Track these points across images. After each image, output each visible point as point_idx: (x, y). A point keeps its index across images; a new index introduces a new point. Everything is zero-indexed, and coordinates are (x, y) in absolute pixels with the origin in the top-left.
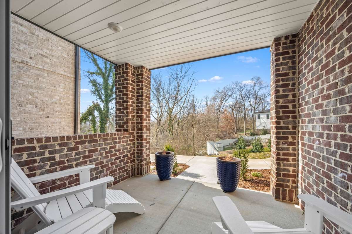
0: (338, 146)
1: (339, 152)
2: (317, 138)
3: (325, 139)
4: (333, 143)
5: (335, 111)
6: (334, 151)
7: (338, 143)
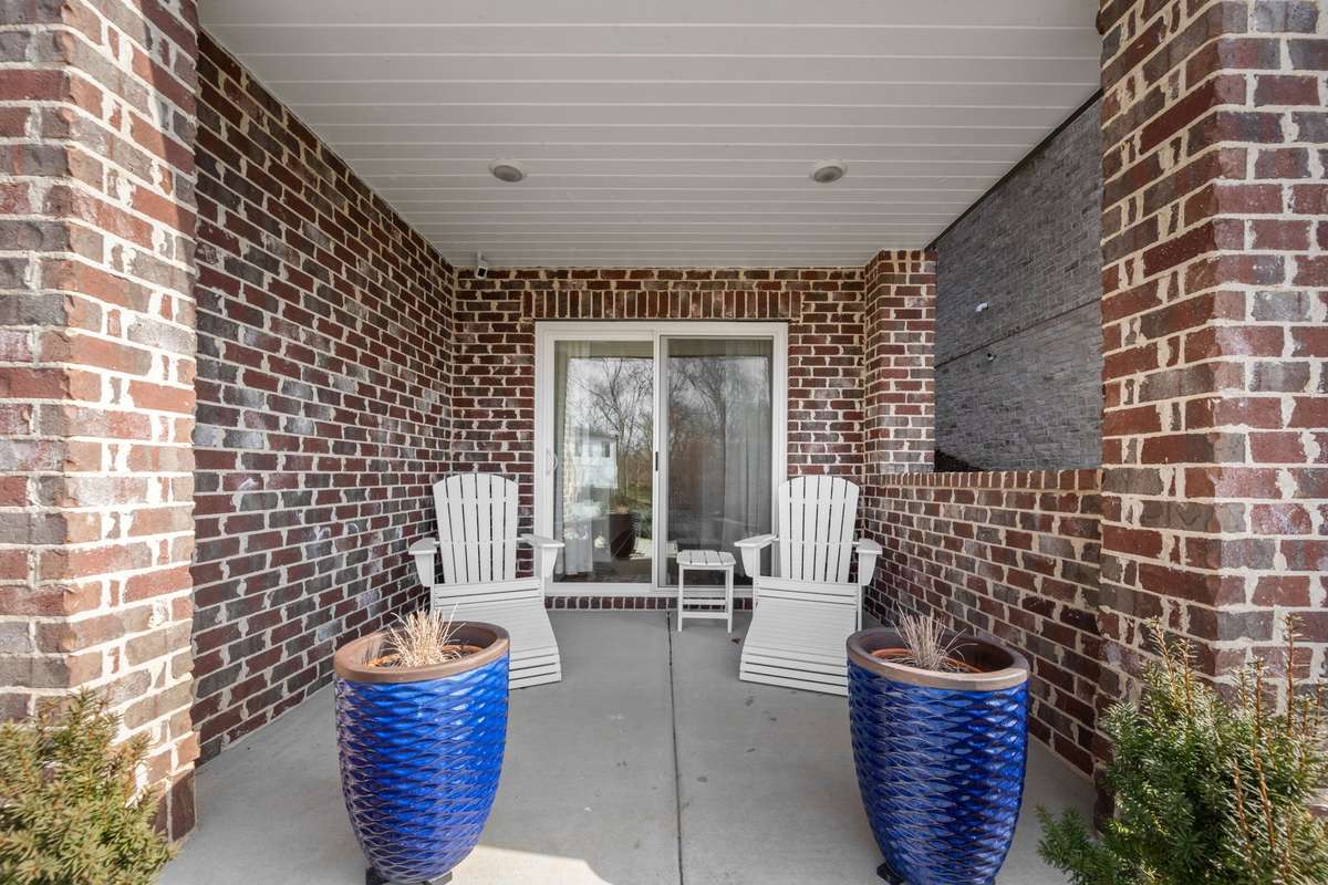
0: (312, 480)
1: (315, 491)
2: (248, 471)
3: (280, 469)
4: (302, 476)
5: (310, 410)
6: (304, 492)
7: (313, 475)
